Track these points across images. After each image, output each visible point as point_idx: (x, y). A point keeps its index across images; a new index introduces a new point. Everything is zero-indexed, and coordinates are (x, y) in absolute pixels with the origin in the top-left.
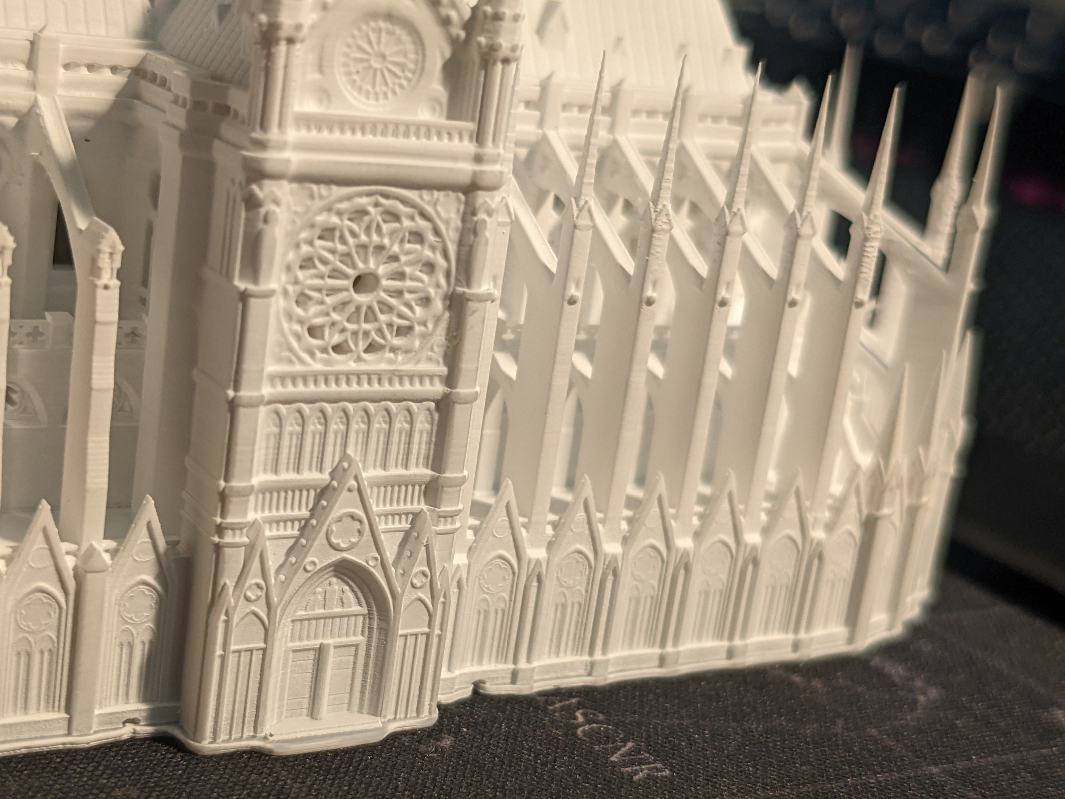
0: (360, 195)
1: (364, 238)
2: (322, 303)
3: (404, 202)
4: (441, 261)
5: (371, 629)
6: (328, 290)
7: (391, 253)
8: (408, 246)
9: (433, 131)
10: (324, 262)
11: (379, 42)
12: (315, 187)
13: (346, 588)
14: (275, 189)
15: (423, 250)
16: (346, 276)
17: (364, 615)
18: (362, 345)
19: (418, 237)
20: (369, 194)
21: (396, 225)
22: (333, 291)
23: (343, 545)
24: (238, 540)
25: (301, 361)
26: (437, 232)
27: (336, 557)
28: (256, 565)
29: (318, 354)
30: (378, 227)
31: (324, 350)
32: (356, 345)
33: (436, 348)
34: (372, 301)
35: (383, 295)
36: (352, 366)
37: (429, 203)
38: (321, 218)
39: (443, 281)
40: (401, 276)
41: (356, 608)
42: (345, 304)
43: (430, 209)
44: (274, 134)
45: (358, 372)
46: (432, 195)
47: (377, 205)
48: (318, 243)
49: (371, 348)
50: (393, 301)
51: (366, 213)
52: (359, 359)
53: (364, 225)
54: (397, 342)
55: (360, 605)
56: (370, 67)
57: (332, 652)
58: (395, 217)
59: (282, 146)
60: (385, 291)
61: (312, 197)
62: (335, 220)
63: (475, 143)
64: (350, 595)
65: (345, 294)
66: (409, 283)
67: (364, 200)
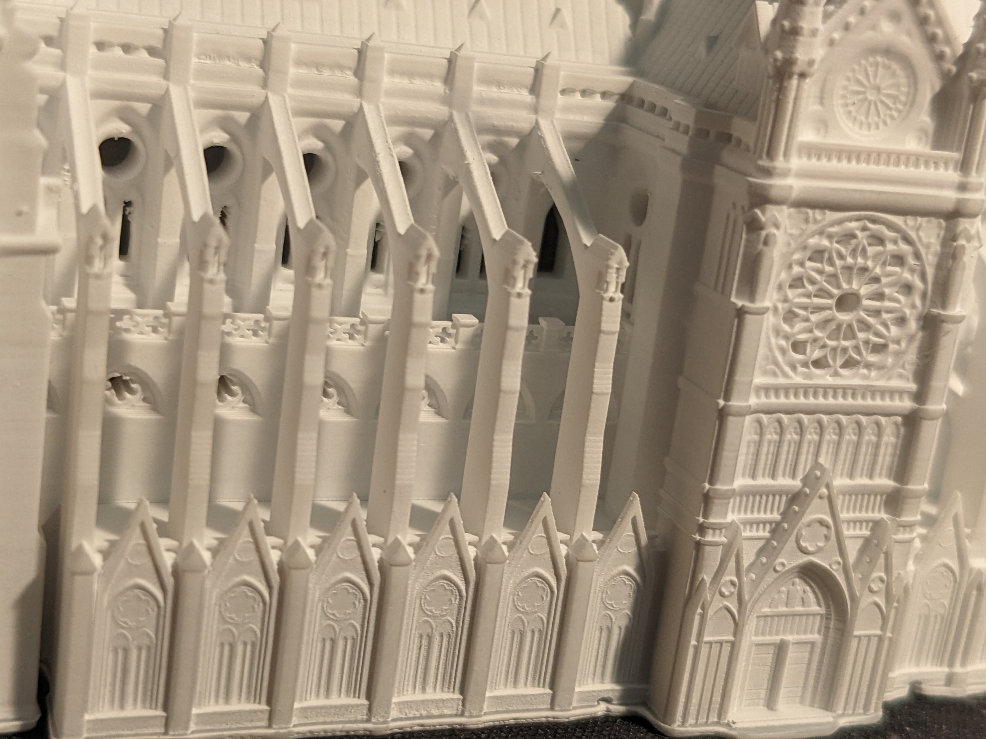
0: (850, 220)
1: (850, 260)
2: (807, 320)
3: (891, 226)
4: (918, 283)
5: (827, 628)
6: (814, 308)
7: (873, 275)
8: (889, 268)
9: (922, 161)
10: (813, 282)
11: (875, 76)
12: (810, 212)
13: (808, 588)
14: (776, 213)
15: (902, 272)
16: (830, 296)
17: (821, 615)
18: (840, 361)
19: (899, 260)
20: (858, 219)
21: (880, 248)
22: (818, 309)
23: (811, 549)
24: (717, 539)
25: (785, 375)
26: (917, 256)
27: (804, 559)
28: (732, 564)
29: (800, 369)
30: (864, 251)
31: (805, 365)
32: (834, 360)
33: (907, 366)
34: (852, 320)
35: (862, 314)
36: (830, 380)
37: (912, 228)
38: (813, 241)
39: (918, 303)
40: (880, 296)
41: (815, 608)
42: (827, 322)
43: (913, 234)
44: (780, 162)
45: (835, 387)
46: (916, 220)
47: (864, 229)
48: (809, 264)
49: (849, 364)
50: (871, 320)
51: (854, 236)
52: (836, 374)
53: (851, 248)
54: (872, 358)
55: (820, 606)
56: (866, 99)
57: (791, 648)
58: (880, 240)
59: (785, 174)
60: (865, 310)
61: (807, 221)
62: (825, 242)
63: (959, 172)
64: (811, 596)
65: (828, 312)
66: (887, 304)
67: (854, 224)
